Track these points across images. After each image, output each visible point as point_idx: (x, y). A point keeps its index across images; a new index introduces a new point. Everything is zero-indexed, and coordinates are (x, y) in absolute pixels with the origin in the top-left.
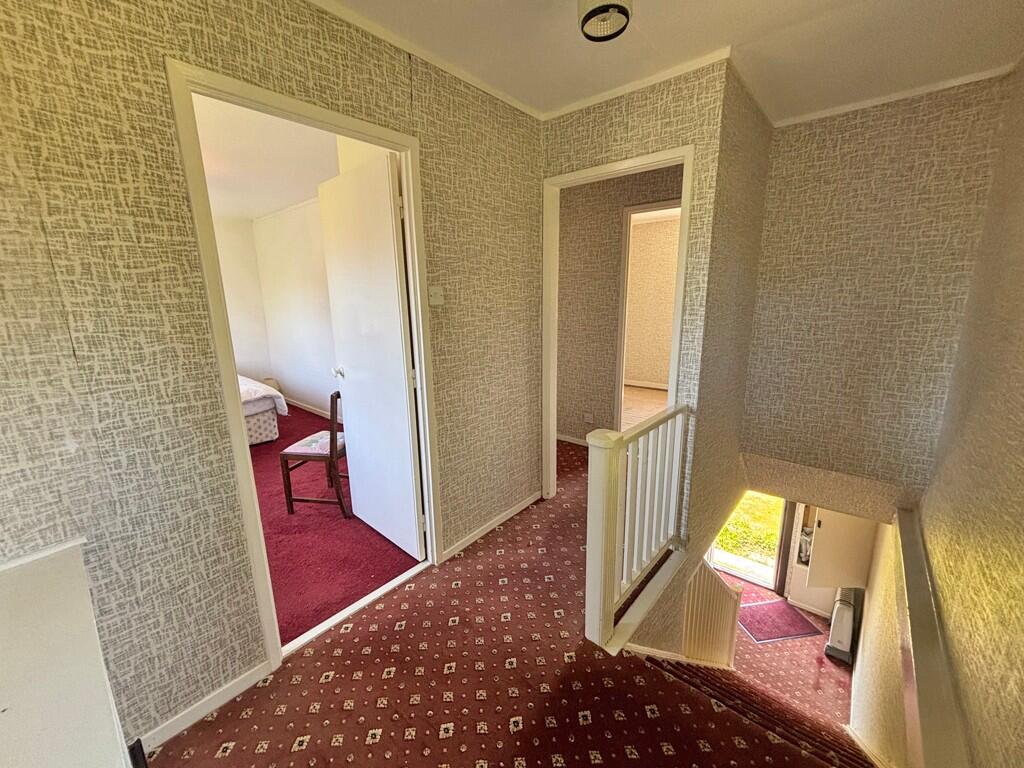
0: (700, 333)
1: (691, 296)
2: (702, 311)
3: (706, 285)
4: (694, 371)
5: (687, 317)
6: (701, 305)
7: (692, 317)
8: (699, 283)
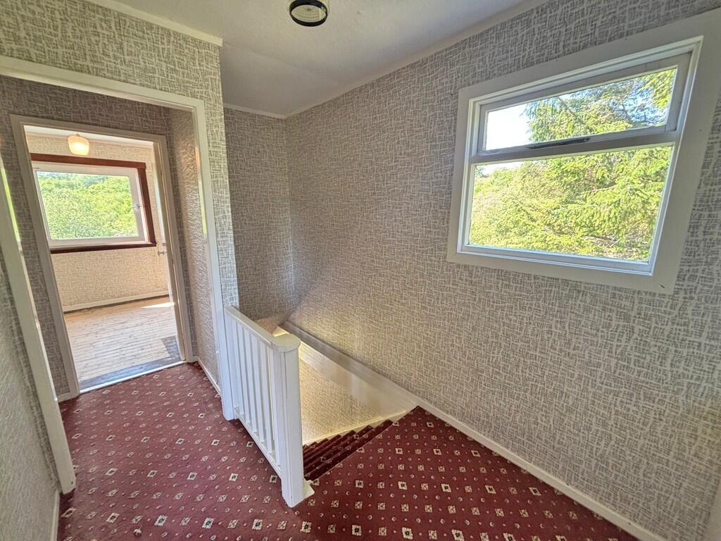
0: (232, 250)
1: (220, 223)
2: (231, 234)
3: (230, 214)
4: (232, 279)
5: (220, 239)
6: (229, 229)
7: (224, 239)
8: (224, 213)
